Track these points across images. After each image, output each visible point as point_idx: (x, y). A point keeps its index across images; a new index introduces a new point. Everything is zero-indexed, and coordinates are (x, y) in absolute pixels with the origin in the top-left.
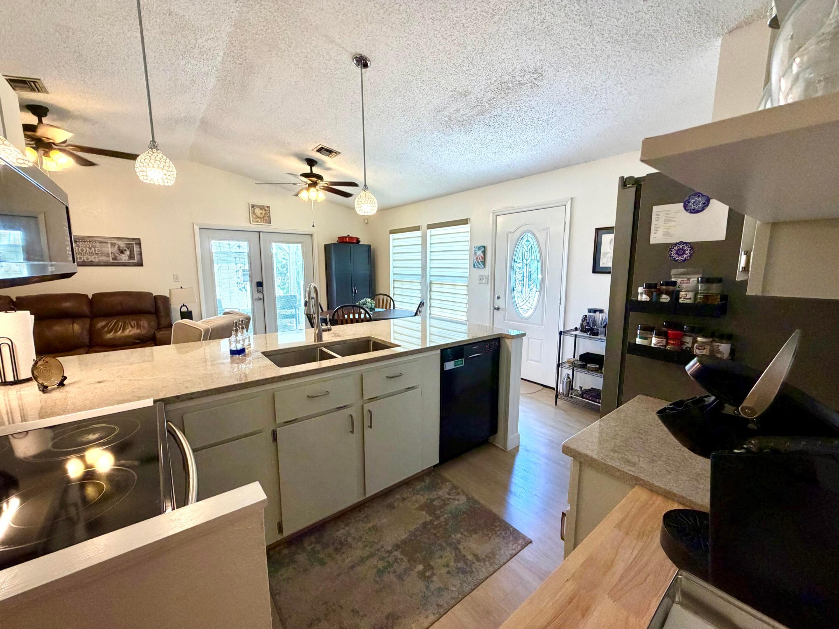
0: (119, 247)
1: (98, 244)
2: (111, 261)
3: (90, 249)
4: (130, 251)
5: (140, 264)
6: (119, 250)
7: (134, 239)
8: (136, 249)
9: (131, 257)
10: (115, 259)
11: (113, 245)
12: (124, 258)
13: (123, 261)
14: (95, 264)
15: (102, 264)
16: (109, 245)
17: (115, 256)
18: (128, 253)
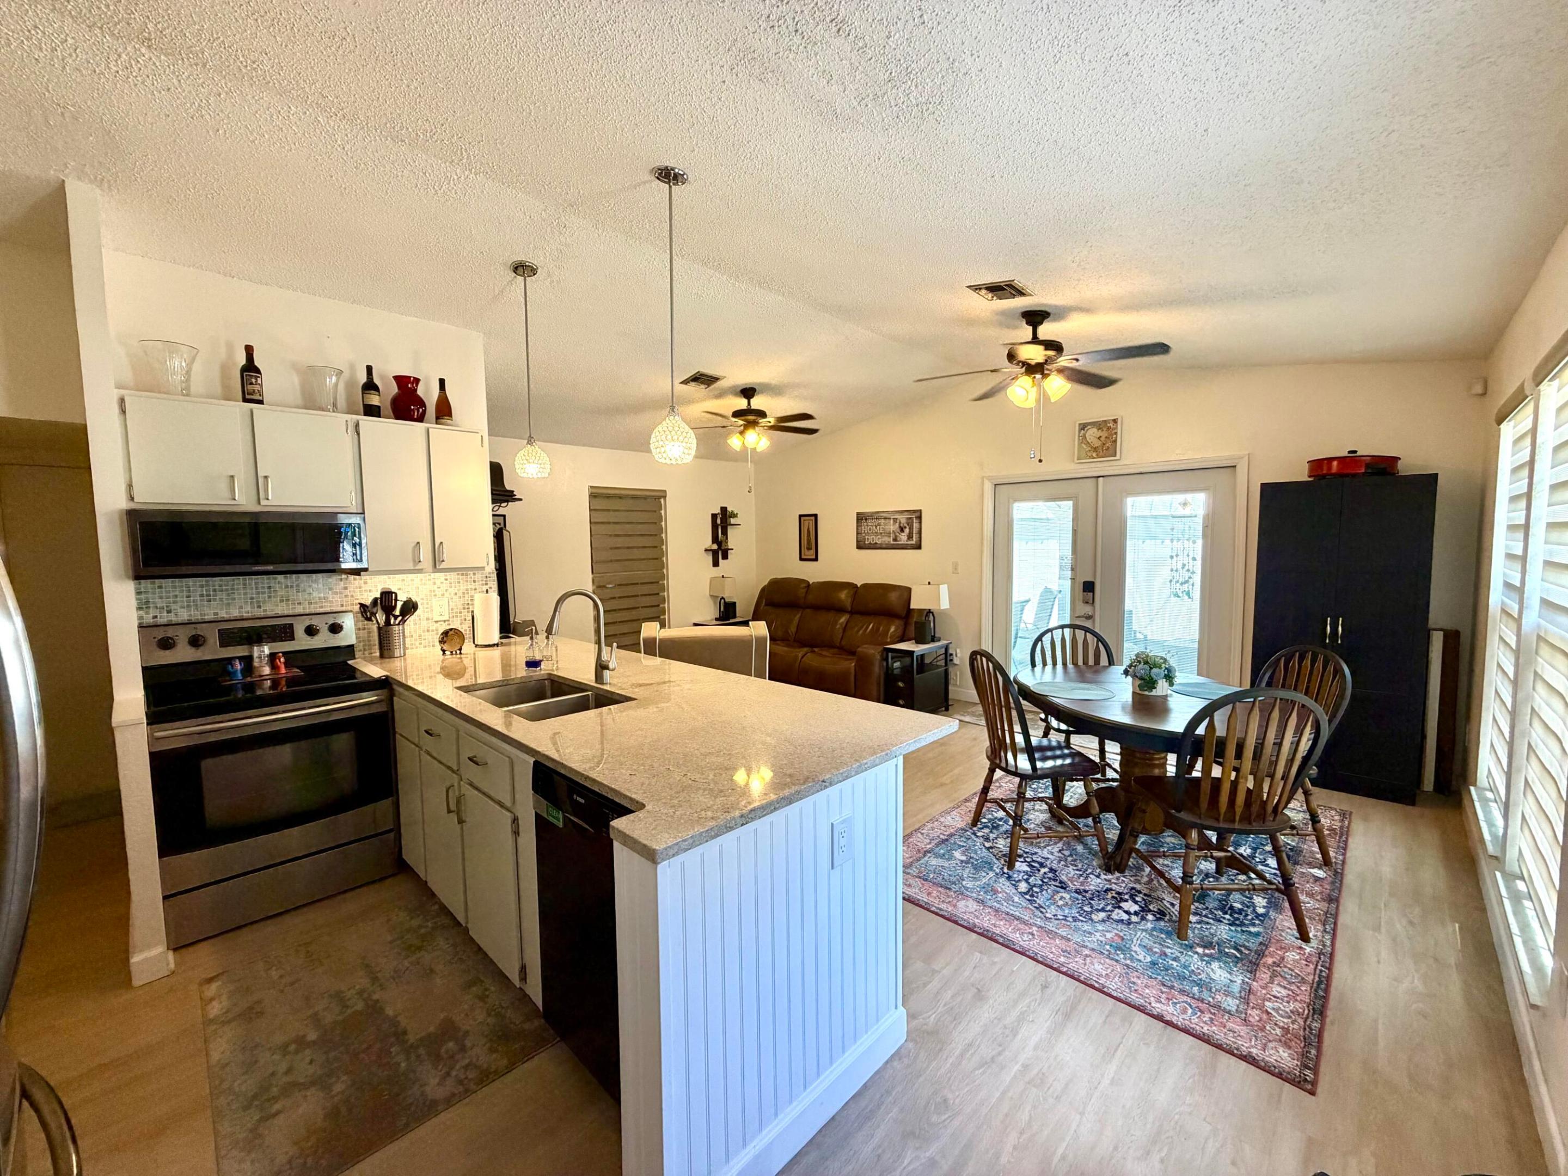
0: (900, 523)
1: (883, 521)
2: (892, 542)
3: (876, 527)
4: (910, 528)
5: (918, 547)
6: (900, 527)
7: (915, 511)
8: (915, 525)
9: (910, 537)
10: (895, 540)
11: (895, 520)
12: (903, 538)
13: (902, 542)
14: (878, 546)
15: (884, 546)
16: (892, 521)
17: (896, 536)
18: (907, 530)
